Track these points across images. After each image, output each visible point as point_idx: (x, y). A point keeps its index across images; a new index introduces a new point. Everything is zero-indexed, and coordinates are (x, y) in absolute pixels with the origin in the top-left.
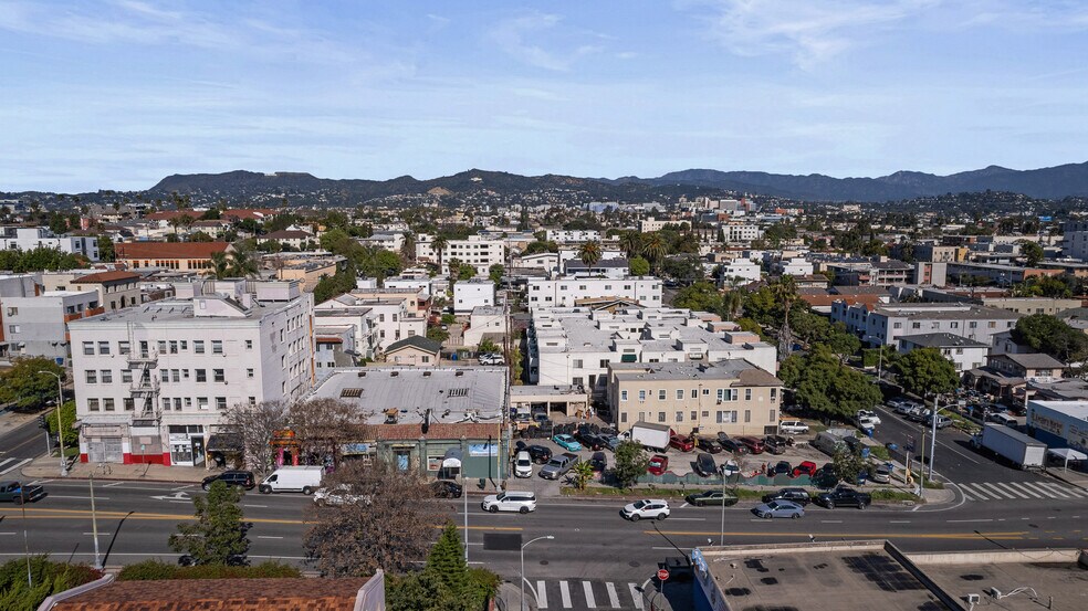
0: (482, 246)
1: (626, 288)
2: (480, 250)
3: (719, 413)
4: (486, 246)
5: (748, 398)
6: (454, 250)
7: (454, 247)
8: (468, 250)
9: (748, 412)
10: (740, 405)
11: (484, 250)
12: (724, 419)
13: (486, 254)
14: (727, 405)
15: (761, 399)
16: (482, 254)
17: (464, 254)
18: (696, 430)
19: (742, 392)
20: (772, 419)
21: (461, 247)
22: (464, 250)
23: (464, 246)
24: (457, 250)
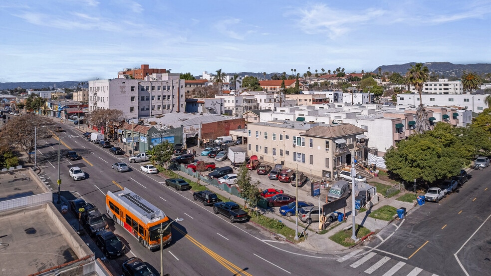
0: (445, 85)
1: (465, 100)
2: (443, 87)
3: (295, 153)
4: (447, 85)
5: (311, 145)
6: (427, 87)
7: (427, 85)
8: (435, 87)
9: (311, 156)
10: (306, 150)
11: (446, 87)
12: (298, 159)
13: (447, 89)
14: (299, 149)
15: (319, 148)
16: (445, 89)
17: (433, 89)
18: (283, 163)
19: (307, 140)
20: (327, 166)
21: (431, 85)
22: (433, 87)
23: (433, 85)
24: (429, 87)
